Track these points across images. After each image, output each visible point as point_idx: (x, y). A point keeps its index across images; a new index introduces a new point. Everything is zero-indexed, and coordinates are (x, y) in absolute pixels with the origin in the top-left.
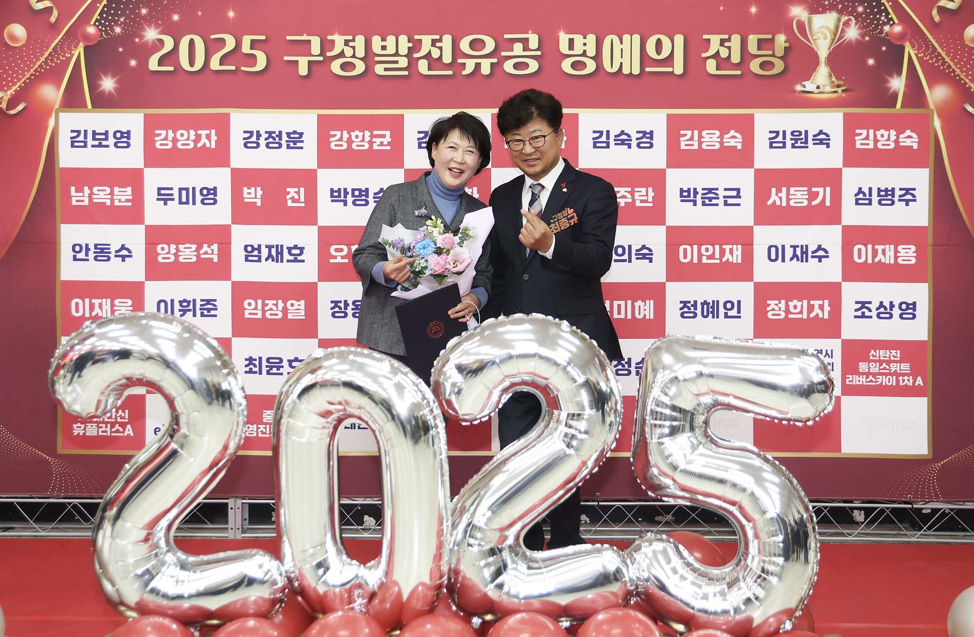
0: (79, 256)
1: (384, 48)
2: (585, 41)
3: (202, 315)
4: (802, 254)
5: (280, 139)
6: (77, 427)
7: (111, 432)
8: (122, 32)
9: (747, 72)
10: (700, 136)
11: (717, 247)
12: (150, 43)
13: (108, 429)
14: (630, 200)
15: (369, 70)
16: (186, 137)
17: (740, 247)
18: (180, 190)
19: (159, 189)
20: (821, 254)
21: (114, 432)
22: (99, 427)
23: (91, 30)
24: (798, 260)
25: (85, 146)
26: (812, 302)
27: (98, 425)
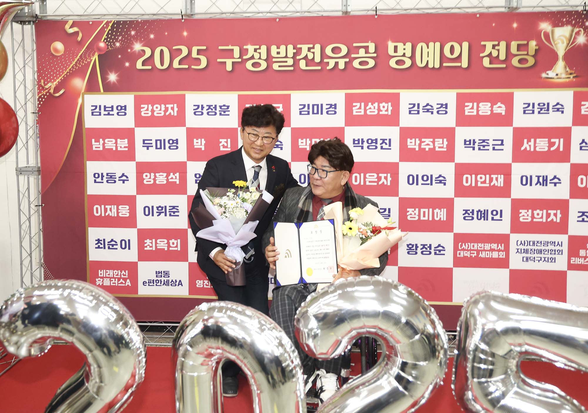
0: (98, 180)
1: (278, 53)
2: (404, 47)
3: (170, 215)
4: (543, 181)
5: (216, 109)
6: (98, 280)
7: (118, 284)
8: (120, 46)
9: (509, 66)
10: (478, 107)
11: (488, 176)
12: (137, 52)
13: (116, 282)
14: (432, 147)
15: (269, 67)
16: (159, 108)
17: (502, 176)
18: (156, 141)
19: (144, 140)
20: (556, 181)
21: (120, 283)
22: (111, 281)
23: (102, 45)
24: (540, 184)
25: (100, 115)
26: (549, 211)
27: (110, 279)
